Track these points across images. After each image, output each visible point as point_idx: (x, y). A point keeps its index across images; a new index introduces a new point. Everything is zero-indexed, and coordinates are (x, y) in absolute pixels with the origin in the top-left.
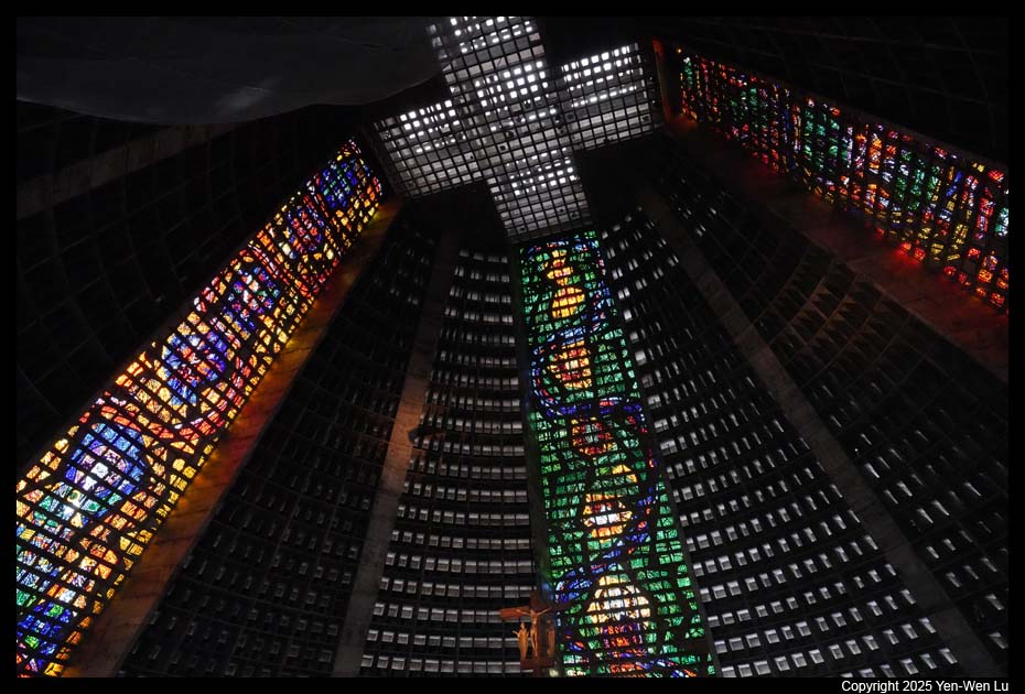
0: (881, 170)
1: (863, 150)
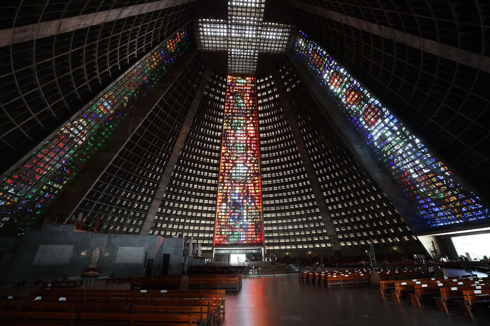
0: (239, 140)
1: (241, 135)
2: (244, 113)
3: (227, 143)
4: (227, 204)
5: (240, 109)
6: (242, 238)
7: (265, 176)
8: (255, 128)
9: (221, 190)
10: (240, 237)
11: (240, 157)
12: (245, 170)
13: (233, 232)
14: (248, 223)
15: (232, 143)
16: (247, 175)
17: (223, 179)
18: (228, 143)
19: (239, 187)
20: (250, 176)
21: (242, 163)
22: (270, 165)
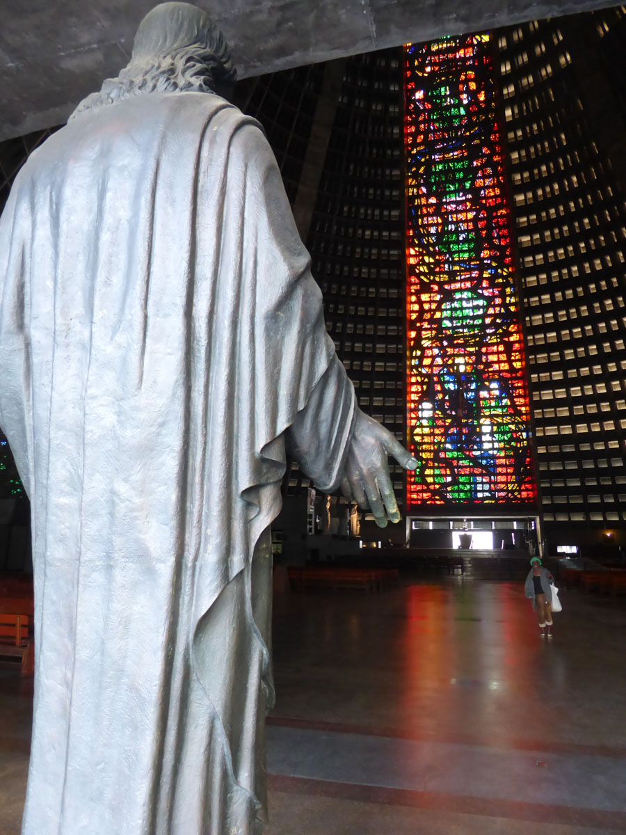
0: (453, 222)
2: (463, 138)
3: (420, 237)
4: (434, 405)
5: (451, 128)
6: (480, 491)
7: (537, 319)
8: (498, 180)
9: (416, 367)
10: (475, 488)
11: (460, 271)
12: (478, 307)
13: (455, 477)
14: (495, 452)
15: (433, 235)
16: (484, 321)
17: (419, 338)
18: (423, 236)
19: (464, 356)
20: (493, 324)
21: (467, 290)
22: (550, 288)
